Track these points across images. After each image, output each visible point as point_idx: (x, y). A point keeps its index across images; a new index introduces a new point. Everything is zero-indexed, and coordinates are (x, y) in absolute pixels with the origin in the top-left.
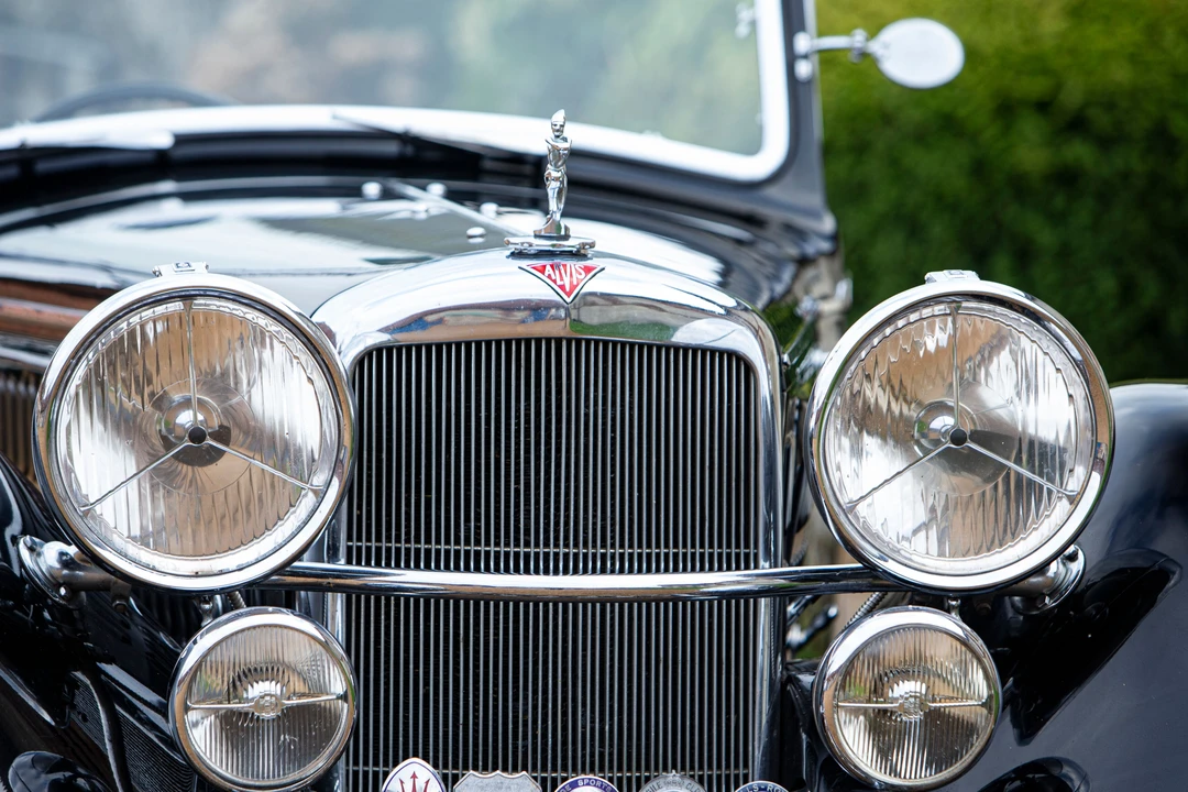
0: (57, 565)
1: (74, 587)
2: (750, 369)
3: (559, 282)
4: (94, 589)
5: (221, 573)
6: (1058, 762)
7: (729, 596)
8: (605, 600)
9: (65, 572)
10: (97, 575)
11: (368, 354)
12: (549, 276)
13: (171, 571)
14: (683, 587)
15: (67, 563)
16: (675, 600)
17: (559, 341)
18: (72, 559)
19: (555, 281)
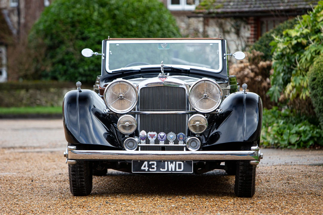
1: (110, 114)
2: (185, 90)
4: (112, 114)
5: (124, 112)
6: (219, 132)
7: (183, 114)
8: (168, 114)
9: (108, 113)
10: (112, 113)
11: (142, 88)
12: (161, 79)
13: (119, 111)
14: (178, 113)
15: (109, 111)
16: (176, 114)
17: (162, 86)
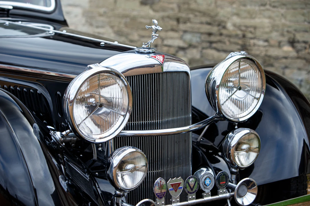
0: (61, 137)
3: (160, 60)
5: (105, 137)
9: (63, 139)
12: (157, 59)
17: (161, 73)
18: (64, 135)
19: (159, 60)
